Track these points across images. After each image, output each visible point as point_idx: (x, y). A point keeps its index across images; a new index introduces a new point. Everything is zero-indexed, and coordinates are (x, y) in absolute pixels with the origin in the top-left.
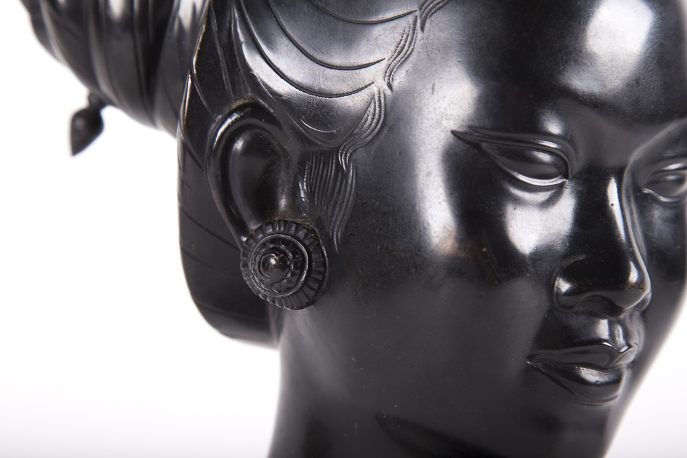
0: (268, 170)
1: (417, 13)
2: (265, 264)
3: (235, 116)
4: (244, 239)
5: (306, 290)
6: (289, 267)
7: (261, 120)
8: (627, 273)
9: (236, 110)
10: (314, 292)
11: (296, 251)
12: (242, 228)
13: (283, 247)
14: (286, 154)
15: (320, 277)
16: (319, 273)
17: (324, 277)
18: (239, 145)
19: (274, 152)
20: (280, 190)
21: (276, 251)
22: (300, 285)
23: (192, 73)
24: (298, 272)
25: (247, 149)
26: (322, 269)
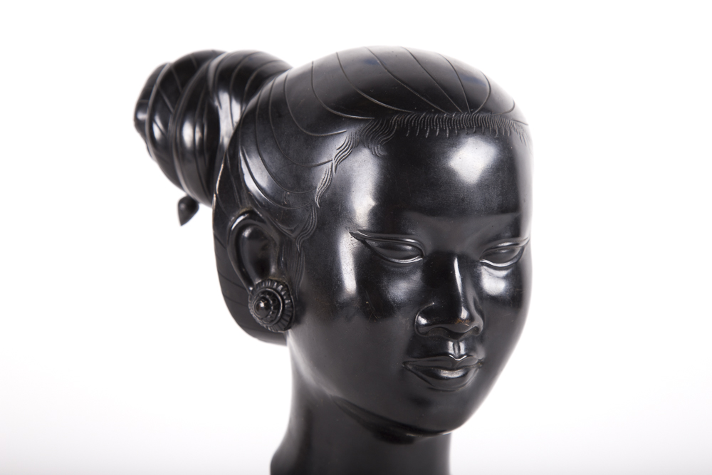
0: (264, 248)
1: (333, 162)
2: (258, 307)
3: (242, 218)
4: (251, 289)
5: (282, 321)
6: (270, 308)
7: (255, 220)
8: (459, 311)
9: (243, 214)
10: (287, 323)
11: (275, 298)
12: (250, 283)
13: (268, 296)
14: (273, 240)
15: (290, 314)
16: (290, 311)
17: (292, 314)
18: (246, 233)
19: (266, 238)
20: (271, 260)
21: (264, 299)
22: (278, 319)
23: (216, 193)
24: (276, 311)
25: (251, 236)
26: (291, 309)
